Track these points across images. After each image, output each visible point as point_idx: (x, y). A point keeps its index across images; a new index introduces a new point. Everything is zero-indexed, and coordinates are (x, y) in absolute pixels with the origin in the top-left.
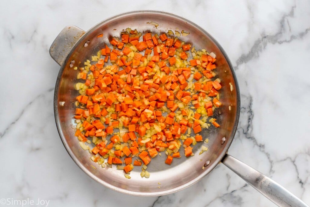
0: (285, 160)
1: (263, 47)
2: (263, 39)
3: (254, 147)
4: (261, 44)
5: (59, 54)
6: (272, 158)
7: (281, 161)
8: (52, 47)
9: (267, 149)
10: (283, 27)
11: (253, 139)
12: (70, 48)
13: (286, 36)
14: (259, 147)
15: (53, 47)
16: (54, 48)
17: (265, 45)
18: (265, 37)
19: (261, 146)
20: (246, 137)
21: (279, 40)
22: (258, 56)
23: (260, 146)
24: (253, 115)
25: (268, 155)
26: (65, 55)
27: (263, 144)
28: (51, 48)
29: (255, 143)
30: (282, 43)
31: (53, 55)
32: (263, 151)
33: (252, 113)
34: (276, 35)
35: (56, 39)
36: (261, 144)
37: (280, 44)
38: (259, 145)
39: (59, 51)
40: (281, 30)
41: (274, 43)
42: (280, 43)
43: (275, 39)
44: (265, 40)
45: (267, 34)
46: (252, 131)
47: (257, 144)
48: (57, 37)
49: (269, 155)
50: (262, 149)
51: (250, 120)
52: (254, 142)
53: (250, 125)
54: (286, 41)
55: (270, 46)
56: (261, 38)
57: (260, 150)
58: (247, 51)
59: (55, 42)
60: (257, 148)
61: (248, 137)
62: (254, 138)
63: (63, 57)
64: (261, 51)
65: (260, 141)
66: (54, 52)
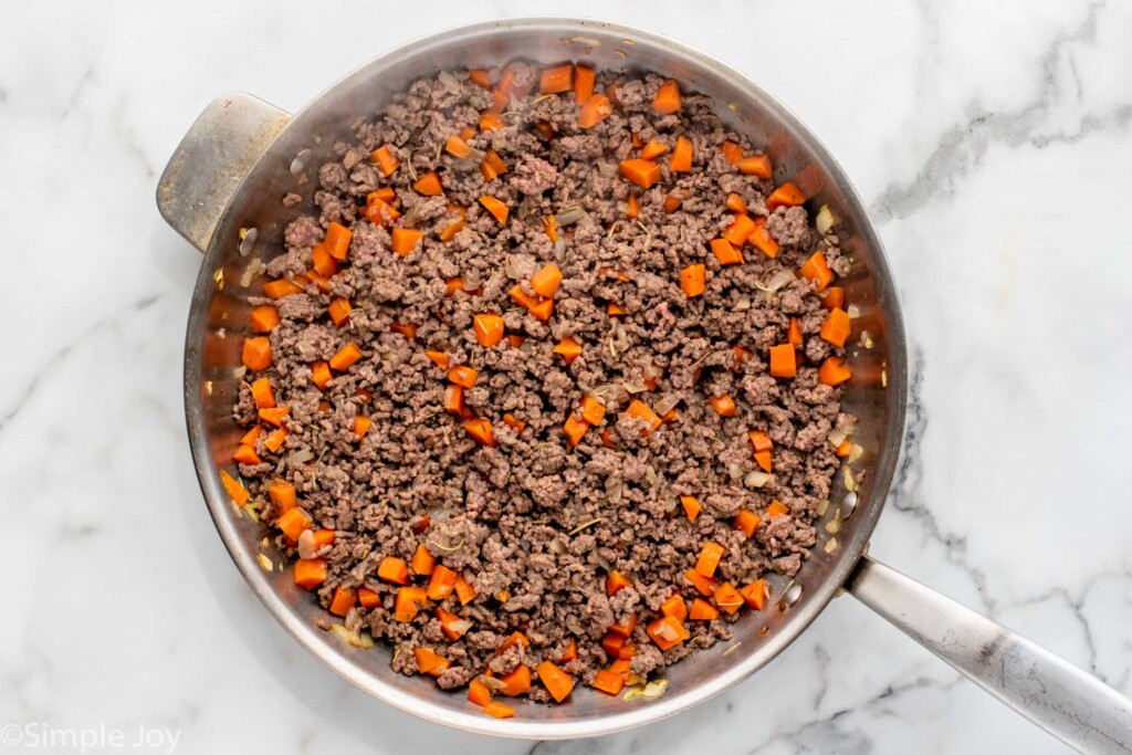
0: (1044, 598)
1: (971, 156)
2: (973, 128)
3: (924, 545)
4: (966, 147)
5: (196, 207)
6: (994, 589)
7: (1031, 601)
8: (165, 182)
9: (974, 557)
10: (1050, 83)
11: (920, 515)
12: (235, 181)
13: (1064, 118)
14: (944, 546)
15: (168, 183)
16: (172, 185)
17: (981, 148)
18: (982, 120)
19: (953, 543)
20: (896, 506)
21: (1035, 134)
22: (952, 192)
23: (948, 543)
24: (926, 422)
25: (977, 577)
26: (218, 209)
27: (959, 535)
28: (160, 184)
29: (929, 531)
30: (1047, 142)
31: (169, 213)
32: (960, 563)
33: (922, 416)
34: (1026, 112)
35: (179, 149)
36: (951, 535)
37: (1040, 147)
38: (945, 537)
39: (193, 196)
40: (1046, 93)
41: (1014, 145)
42: (1041, 143)
43: (1019, 128)
44: (982, 130)
45: (988, 108)
46: (918, 482)
47: (935, 534)
48: (182, 143)
49: (983, 576)
50: (956, 555)
51: (912, 442)
52: (925, 524)
53: (913, 460)
54: (1061, 137)
55: (998, 153)
56: (964, 122)
57: (949, 558)
58: (908, 172)
59: (176, 163)
60: (936, 550)
61: (903, 505)
62: (927, 512)
63: (208, 216)
64: (963, 172)
65: (949, 523)
66: (174, 200)
